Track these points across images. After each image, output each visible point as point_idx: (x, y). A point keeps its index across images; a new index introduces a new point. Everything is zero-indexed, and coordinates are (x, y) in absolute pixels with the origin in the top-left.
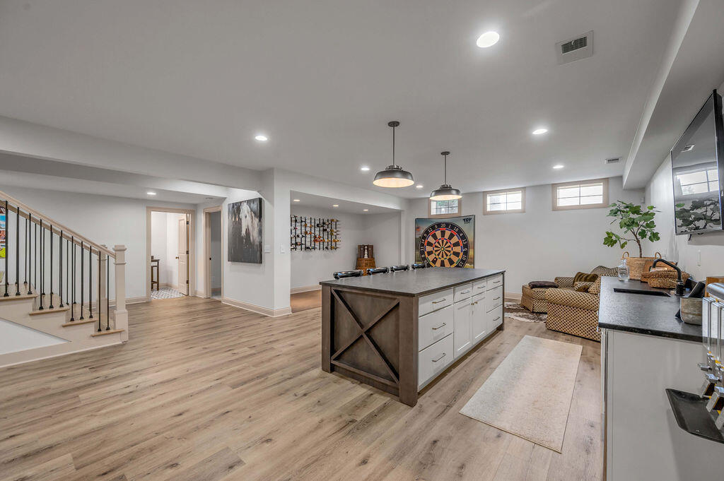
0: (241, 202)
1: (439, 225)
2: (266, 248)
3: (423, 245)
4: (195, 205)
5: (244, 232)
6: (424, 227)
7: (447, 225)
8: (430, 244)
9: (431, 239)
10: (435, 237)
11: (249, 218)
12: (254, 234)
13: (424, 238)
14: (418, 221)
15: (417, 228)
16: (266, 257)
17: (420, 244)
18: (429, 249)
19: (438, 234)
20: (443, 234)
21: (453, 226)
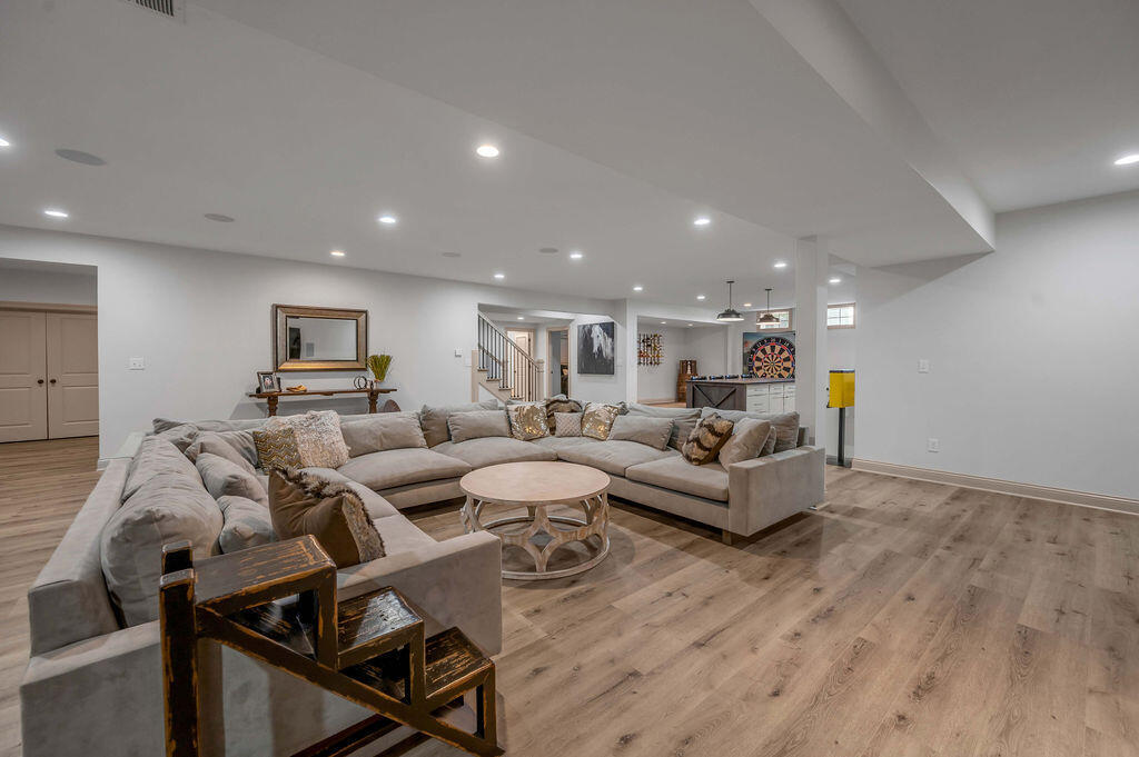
0: (591, 325)
1: (769, 340)
2: (618, 362)
3: (751, 360)
4: (537, 324)
5: (595, 349)
6: (753, 342)
7: (777, 340)
8: (758, 359)
9: (760, 354)
10: (764, 351)
11: (601, 338)
12: (607, 351)
13: (752, 353)
14: (746, 335)
15: (745, 343)
16: (618, 370)
17: (748, 359)
18: (757, 364)
19: (768, 349)
20: (773, 348)
21: (783, 341)
